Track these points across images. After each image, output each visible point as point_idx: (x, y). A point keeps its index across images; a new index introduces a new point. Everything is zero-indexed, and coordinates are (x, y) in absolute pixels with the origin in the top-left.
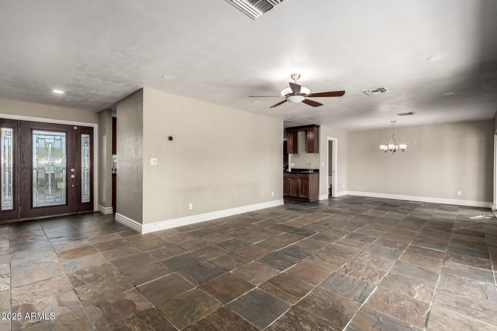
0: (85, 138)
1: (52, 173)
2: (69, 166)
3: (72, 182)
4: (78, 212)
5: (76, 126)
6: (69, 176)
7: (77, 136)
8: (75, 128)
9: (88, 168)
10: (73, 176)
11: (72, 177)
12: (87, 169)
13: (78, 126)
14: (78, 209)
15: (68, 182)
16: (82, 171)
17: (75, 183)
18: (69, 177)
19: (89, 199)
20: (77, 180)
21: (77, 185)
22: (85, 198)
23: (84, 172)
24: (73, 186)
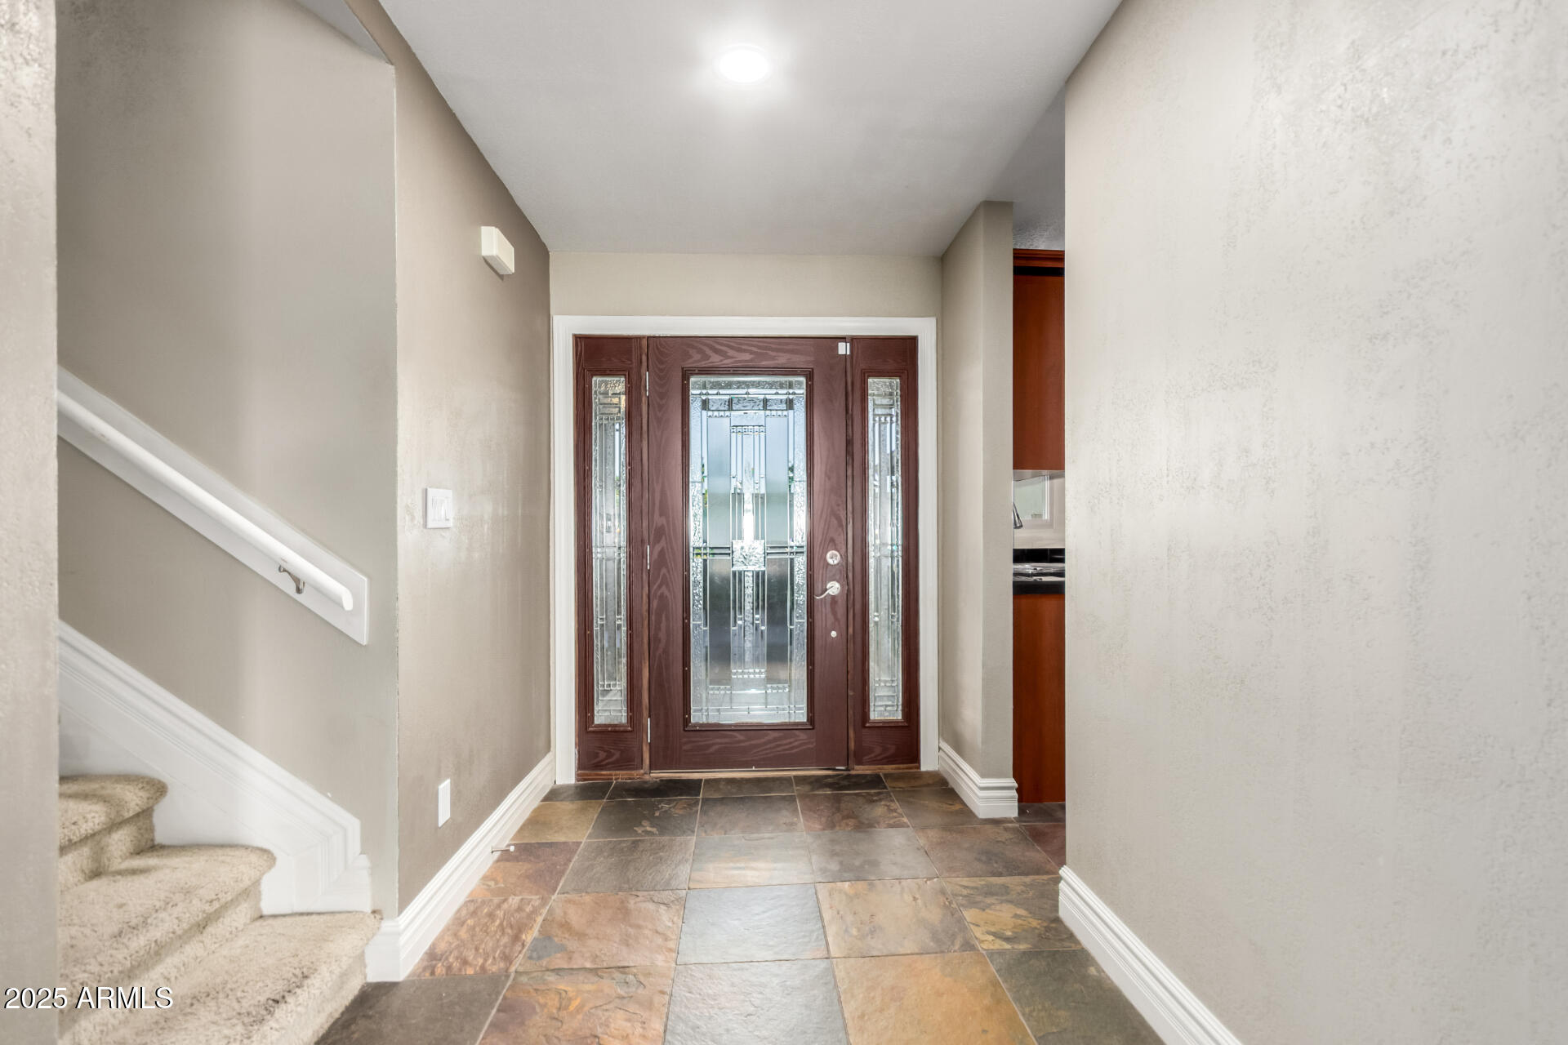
0: (881, 391)
1: (758, 573)
2: (820, 537)
3: (830, 618)
4: (856, 767)
5: (843, 339)
6: (818, 587)
7: (850, 388)
8: (843, 349)
9: (895, 548)
10: (834, 588)
11: (831, 593)
12: (892, 551)
13: (853, 340)
14: (855, 752)
15: (818, 616)
16: (872, 562)
17: (843, 620)
18: (820, 592)
19: (900, 708)
20: (850, 605)
21: (851, 630)
22: (884, 705)
23: (878, 571)
24: (834, 634)
